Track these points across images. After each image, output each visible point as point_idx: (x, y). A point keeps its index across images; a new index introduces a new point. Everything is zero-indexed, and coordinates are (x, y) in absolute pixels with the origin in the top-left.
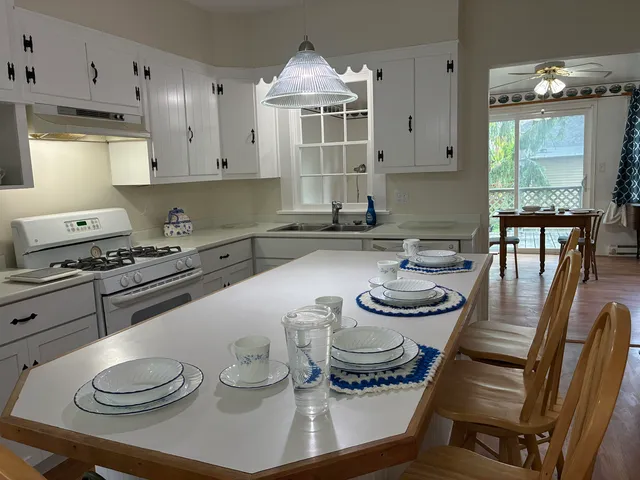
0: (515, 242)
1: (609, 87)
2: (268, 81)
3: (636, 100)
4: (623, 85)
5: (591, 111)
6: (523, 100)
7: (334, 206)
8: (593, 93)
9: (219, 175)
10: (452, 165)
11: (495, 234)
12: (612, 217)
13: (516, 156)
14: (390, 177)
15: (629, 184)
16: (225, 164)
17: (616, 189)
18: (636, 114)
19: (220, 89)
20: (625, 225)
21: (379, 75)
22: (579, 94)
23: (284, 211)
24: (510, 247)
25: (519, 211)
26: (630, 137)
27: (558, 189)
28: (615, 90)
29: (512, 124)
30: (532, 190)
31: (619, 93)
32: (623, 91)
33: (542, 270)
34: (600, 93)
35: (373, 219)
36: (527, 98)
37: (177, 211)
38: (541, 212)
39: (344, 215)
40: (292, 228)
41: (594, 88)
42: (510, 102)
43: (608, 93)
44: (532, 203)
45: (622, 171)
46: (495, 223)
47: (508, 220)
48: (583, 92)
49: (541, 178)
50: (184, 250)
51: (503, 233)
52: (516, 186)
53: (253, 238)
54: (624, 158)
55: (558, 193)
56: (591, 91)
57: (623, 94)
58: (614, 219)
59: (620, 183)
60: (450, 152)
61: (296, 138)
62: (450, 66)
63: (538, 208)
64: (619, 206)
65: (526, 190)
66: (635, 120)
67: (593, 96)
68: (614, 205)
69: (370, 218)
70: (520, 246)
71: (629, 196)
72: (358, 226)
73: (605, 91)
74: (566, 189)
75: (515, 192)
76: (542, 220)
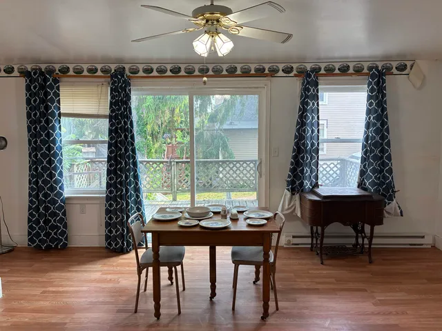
1: (281, 66)
3: (308, 83)
4: (295, 66)
5: (264, 92)
6: (197, 73)
8: (267, 72)
12: (286, 207)
15: (302, 171)
17: (289, 176)
18: (307, 97)
20: (299, 215)
22: (253, 72)
26: (302, 121)
27: (238, 162)
28: (288, 71)
29: (186, 98)
31: (292, 74)
32: (295, 72)
33: (213, 294)
34: (273, 72)
36: (201, 70)
41: (267, 66)
42: (182, 73)
43: (281, 73)
45: (295, 157)
48: (257, 70)
54: (297, 144)
55: (238, 165)
56: (264, 69)
57: (296, 76)
58: (289, 209)
59: (293, 170)
64: (293, 194)
66: (307, 104)
67: (266, 76)
68: (288, 194)
71: (302, 184)
73: (278, 71)
74: (245, 162)
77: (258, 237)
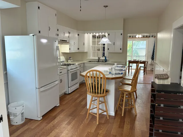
0: (131, 67)
1: (151, 35)
2: (87, 34)
4: (154, 35)
5: (147, 40)
6: (134, 37)
7: (98, 58)
9: (77, 51)
10: (121, 51)
11: (128, 65)
13: (132, 47)
14: (109, 53)
16: (79, 49)
17: (152, 57)
19: (78, 35)
21: (109, 35)
22: (145, 37)
23: (88, 58)
24: (130, 68)
25: (132, 60)
27: (141, 56)
29: (132, 42)
30: (135, 56)
31: (153, 37)
35: (106, 61)
37: (70, 57)
38: (137, 60)
39: (100, 59)
40: (90, 62)
42: (131, 37)
43: (151, 37)
44: (135, 59)
46: (128, 62)
47: (130, 62)
49: (138, 53)
50: (76, 64)
51: (129, 65)
52: (132, 55)
53: (84, 63)
55: (141, 57)
58: (151, 63)
59: (152, 55)
60: (121, 49)
61: (91, 44)
62: (121, 34)
63: (136, 60)
64: (152, 60)
65: (134, 56)
67: (148, 37)
68: (151, 60)
69: (105, 60)
70: (132, 68)
72: (103, 62)
74: (143, 56)
75: (132, 56)
76: (137, 62)
77: (144, 62)
